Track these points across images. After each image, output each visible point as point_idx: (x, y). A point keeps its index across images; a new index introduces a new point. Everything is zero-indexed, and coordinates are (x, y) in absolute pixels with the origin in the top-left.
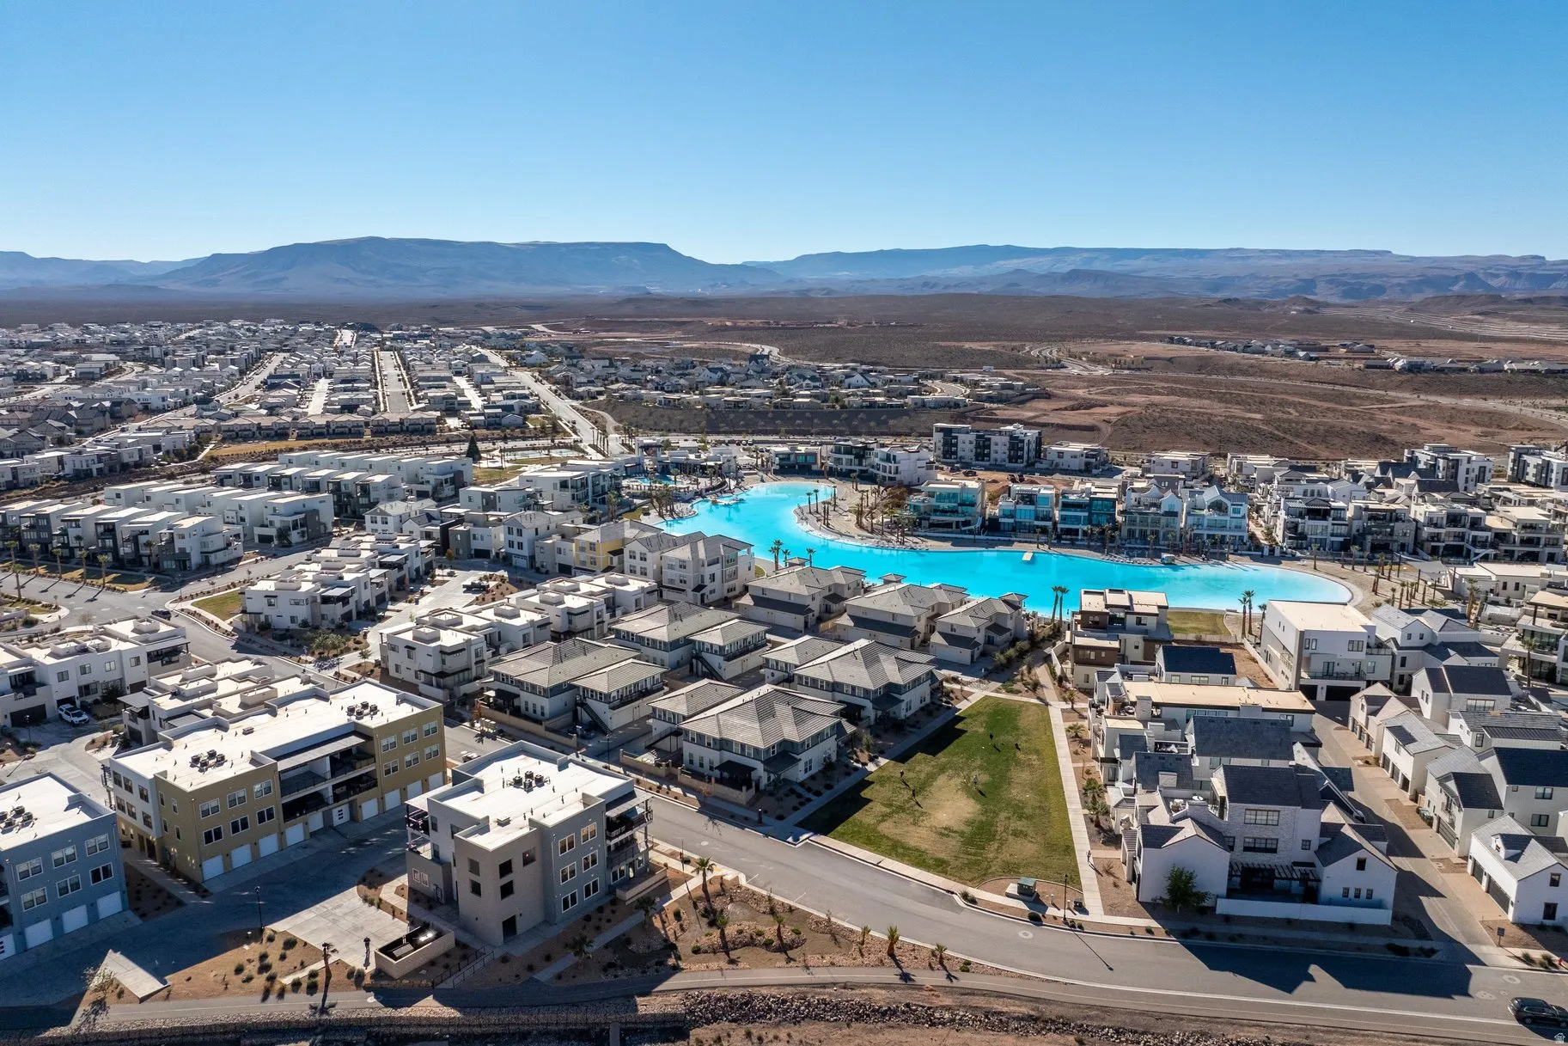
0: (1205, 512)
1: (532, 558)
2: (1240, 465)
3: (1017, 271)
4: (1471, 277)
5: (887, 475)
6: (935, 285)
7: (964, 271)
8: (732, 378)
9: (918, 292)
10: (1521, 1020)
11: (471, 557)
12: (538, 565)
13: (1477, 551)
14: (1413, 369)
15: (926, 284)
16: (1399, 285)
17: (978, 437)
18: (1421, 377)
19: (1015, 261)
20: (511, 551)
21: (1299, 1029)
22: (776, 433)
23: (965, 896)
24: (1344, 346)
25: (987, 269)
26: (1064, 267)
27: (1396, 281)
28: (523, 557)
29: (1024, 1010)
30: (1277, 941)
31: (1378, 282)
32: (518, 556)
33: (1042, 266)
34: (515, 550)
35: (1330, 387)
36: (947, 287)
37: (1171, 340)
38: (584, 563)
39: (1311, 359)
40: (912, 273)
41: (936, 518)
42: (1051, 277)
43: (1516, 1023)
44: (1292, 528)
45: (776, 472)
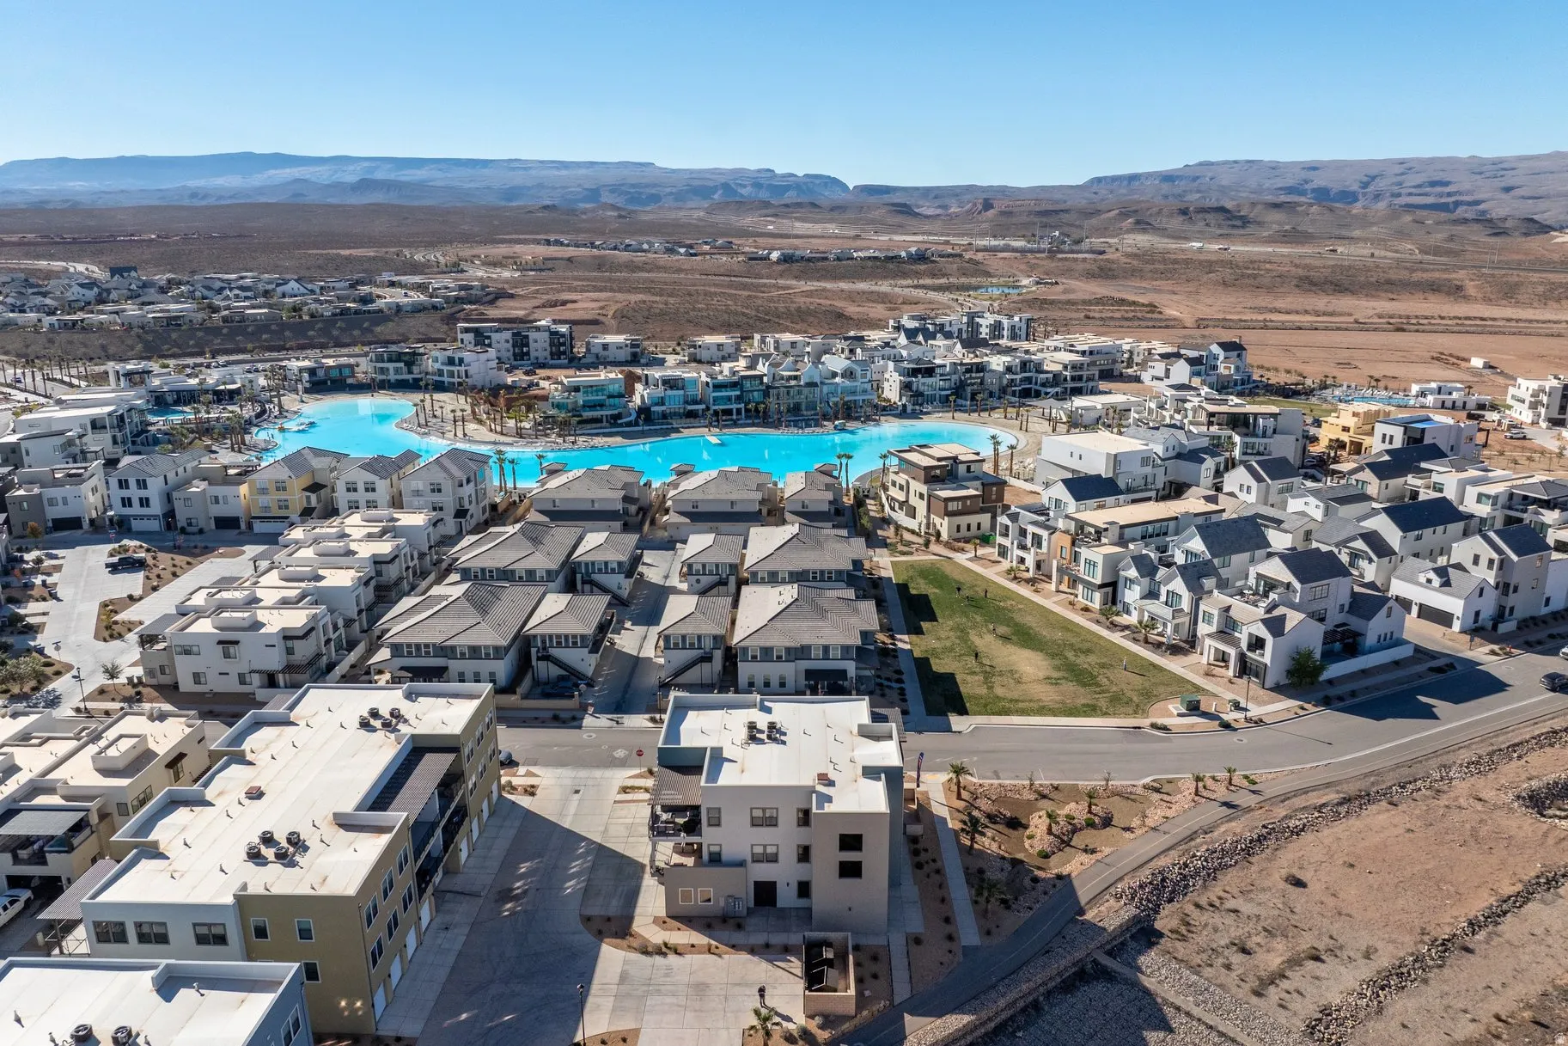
0: (837, 380)
1: (170, 514)
2: (777, 342)
3: (297, 181)
4: (726, 186)
5: (456, 380)
6: (205, 197)
7: (229, 182)
8: (114, 295)
9: (186, 202)
10: (1553, 690)
11: (49, 531)
12: (181, 523)
13: (1049, 390)
14: (787, 259)
15: (194, 195)
16: (671, 193)
17: (514, 334)
18: (796, 266)
19: (288, 170)
20: (127, 511)
21: (1482, 741)
22: (243, 351)
23: (1154, 726)
24: (706, 243)
25: (258, 179)
26: (350, 176)
27: (668, 190)
28: (155, 517)
29: (1332, 796)
30: (1376, 688)
31: (653, 191)
32: (142, 517)
33: (322, 175)
34: (136, 509)
35: (727, 279)
36: (220, 198)
37: (548, 242)
38: (267, 508)
39: (692, 255)
40: (170, 183)
41: (588, 414)
42: (338, 186)
43: (1552, 694)
44: (906, 387)
45: (307, 391)
